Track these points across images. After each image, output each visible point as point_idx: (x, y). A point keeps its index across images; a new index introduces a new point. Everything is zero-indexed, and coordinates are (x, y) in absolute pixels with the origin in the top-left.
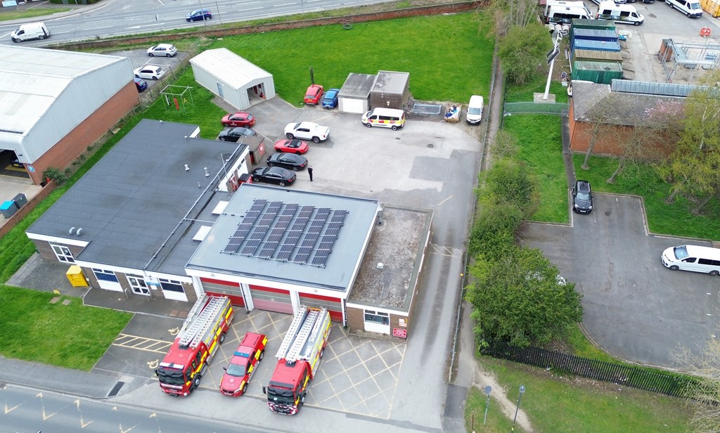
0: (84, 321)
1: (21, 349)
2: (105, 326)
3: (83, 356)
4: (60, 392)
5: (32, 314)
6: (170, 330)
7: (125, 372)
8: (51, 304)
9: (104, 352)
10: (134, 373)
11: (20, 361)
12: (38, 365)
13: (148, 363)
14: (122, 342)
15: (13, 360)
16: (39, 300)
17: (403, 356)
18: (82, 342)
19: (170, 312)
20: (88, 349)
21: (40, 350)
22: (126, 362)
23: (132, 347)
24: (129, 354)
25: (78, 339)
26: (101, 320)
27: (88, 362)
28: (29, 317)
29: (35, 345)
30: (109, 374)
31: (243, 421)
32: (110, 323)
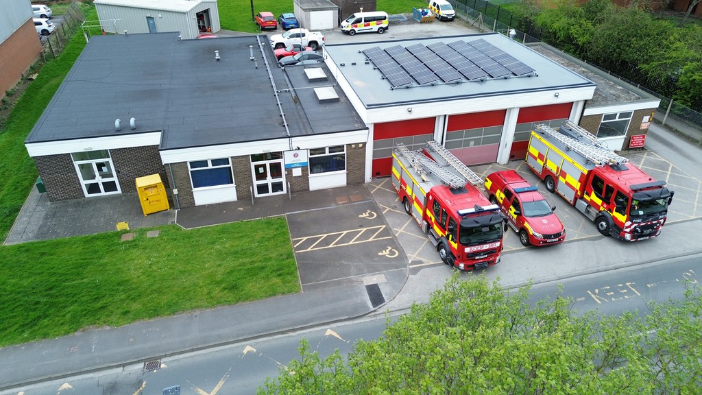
0: (213, 243)
1: (135, 306)
2: (257, 237)
3: (267, 278)
4: (282, 333)
5: (105, 260)
6: (360, 216)
7: (361, 272)
8: (128, 242)
9: (294, 264)
10: (374, 270)
11: (152, 320)
12: (196, 314)
13: (380, 254)
14: (307, 244)
15: (137, 323)
16: (99, 243)
17: (664, 160)
18: (244, 264)
19: (336, 200)
20: (263, 268)
21: (177, 295)
22: (344, 262)
23: (330, 246)
24: (338, 254)
25: (231, 263)
26: (241, 235)
27: (284, 282)
28: (104, 265)
29: (160, 291)
30: (339, 283)
31: (602, 267)
32: (261, 234)
